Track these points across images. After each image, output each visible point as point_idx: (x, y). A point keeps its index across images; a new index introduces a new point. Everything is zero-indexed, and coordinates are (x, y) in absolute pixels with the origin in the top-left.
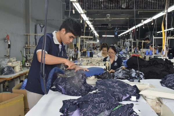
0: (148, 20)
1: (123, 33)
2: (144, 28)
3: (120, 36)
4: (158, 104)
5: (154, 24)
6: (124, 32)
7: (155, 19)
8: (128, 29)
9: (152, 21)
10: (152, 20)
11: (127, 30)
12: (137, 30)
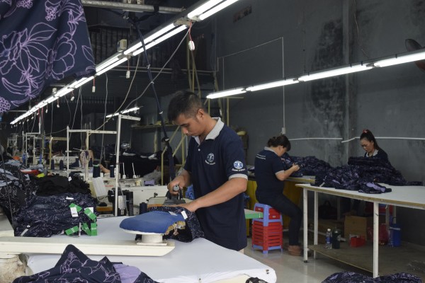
0: (65, 91)
1: (21, 117)
2: (58, 106)
3: (15, 124)
4: (21, 267)
5: (76, 99)
6: (21, 114)
7: (79, 88)
8: (30, 108)
9: (71, 92)
10: (71, 90)
11: (28, 109)
12: (47, 111)
